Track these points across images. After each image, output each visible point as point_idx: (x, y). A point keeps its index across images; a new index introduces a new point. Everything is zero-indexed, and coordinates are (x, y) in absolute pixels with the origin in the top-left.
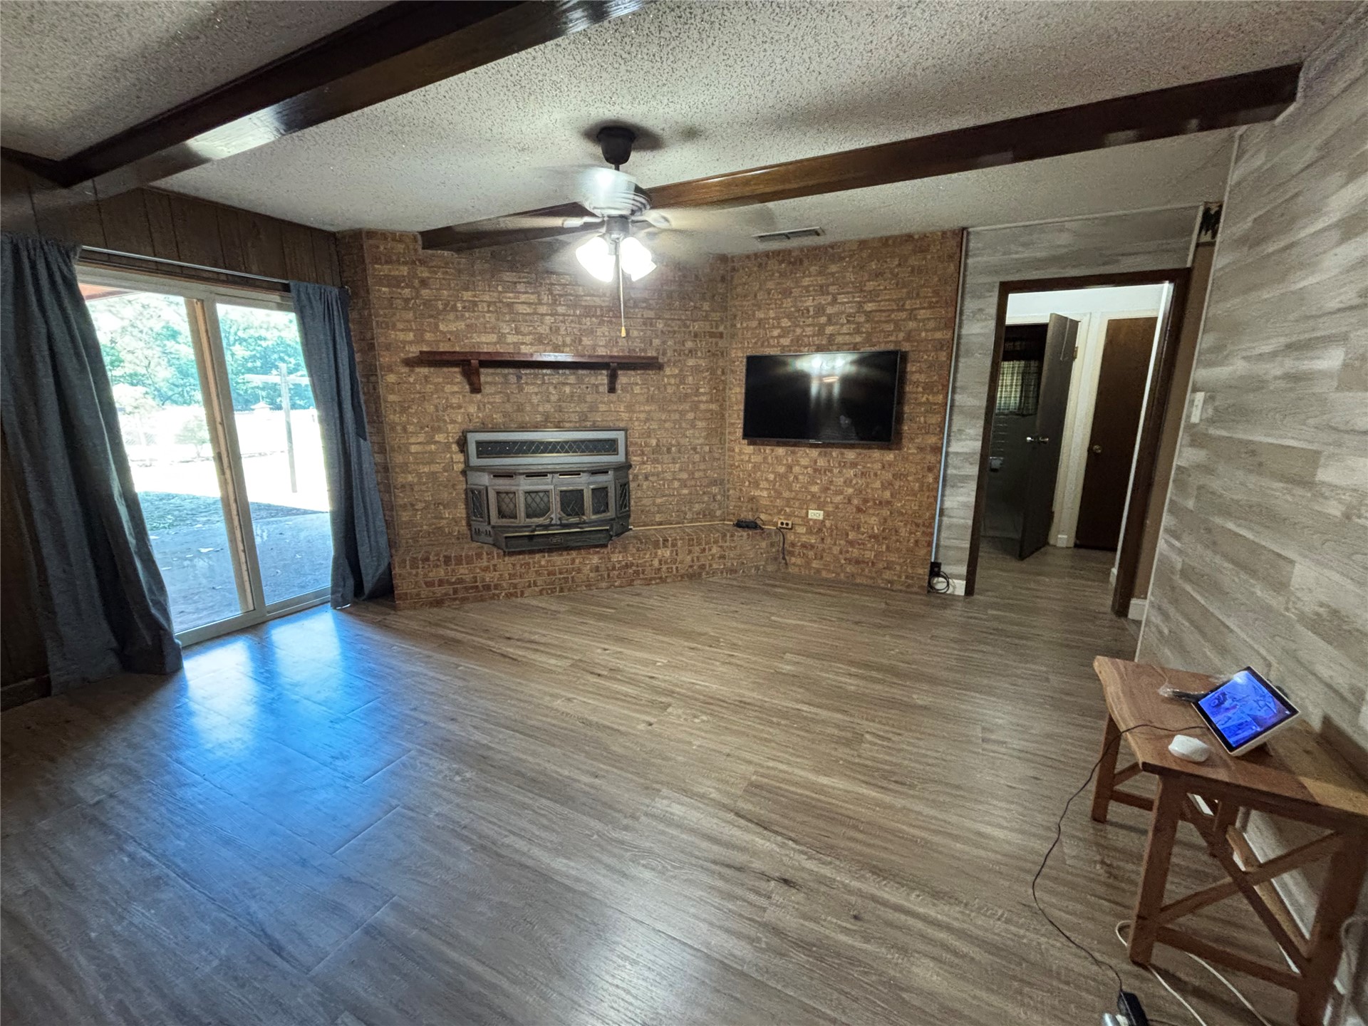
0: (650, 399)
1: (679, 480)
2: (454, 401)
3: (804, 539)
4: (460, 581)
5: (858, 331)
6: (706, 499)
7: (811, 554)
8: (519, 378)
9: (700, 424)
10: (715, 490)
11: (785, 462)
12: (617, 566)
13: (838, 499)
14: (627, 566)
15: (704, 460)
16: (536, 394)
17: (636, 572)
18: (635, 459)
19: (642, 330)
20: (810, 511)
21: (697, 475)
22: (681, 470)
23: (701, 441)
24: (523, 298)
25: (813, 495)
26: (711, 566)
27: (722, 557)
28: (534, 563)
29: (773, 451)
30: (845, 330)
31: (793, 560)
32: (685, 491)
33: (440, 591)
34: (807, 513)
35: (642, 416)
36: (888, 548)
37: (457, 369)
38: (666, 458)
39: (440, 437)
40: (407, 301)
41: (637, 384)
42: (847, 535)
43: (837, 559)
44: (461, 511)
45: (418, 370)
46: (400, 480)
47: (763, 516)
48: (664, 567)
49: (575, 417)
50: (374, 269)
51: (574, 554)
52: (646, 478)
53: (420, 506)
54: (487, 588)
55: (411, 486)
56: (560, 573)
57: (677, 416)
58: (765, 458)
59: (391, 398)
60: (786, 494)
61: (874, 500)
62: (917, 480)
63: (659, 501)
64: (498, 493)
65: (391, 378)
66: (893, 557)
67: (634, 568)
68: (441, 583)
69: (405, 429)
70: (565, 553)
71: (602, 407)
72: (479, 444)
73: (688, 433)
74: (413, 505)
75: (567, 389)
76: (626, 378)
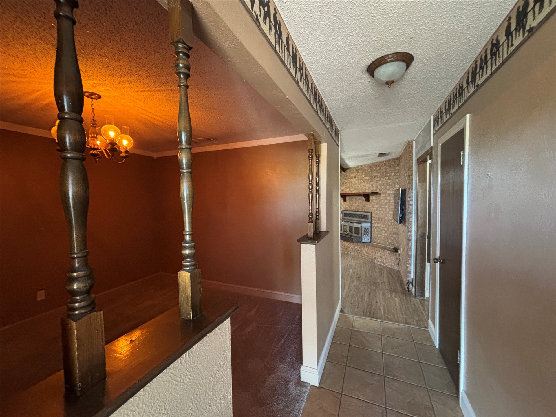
0: (377, 204)
1: (384, 230)
6: (392, 238)
8: (352, 198)
10: (395, 236)
14: (358, 250)
15: (392, 224)
16: (355, 202)
18: (373, 221)
21: (390, 230)
22: (385, 227)
23: (390, 218)
32: (386, 234)
35: (375, 209)
37: (343, 197)
38: (381, 222)
41: (374, 199)
49: (361, 208)
52: (376, 228)
57: (384, 209)
63: (379, 236)
67: (359, 252)
71: (367, 206)
72: (344, 213)
73: (388, 215)
75: (360, 201)
76: (371, 198)
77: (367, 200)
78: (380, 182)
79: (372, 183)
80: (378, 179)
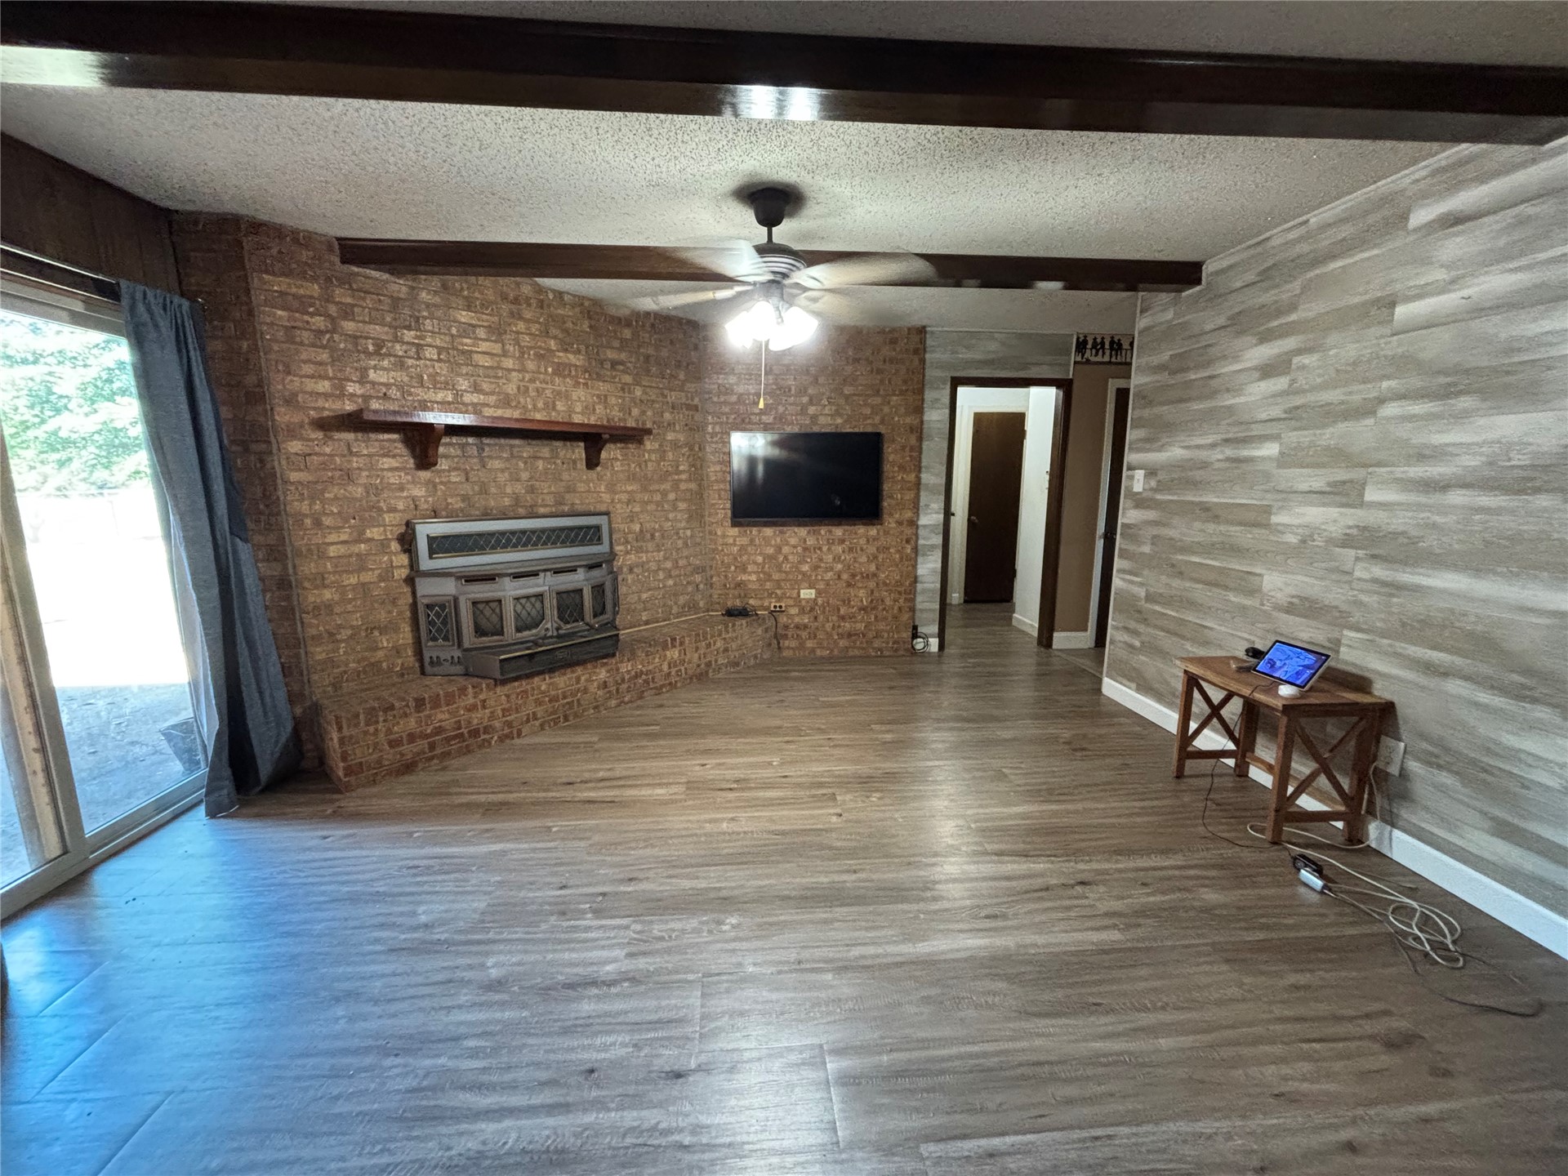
0: (632, 478)
1: (664, 570)
2: (393, 478)
3: (797, 620)
4: (439, 730)
5: (838, 413)
6: (690, 589)
7: (804, 634)
8: (481, 449)
9: (682, 506)
10: (698, 578)
11: (773, 542)
12: (627, 677)
13: (830, 575)
14: (637, 676)
15: (687, 545)
16: (503, 471)
17: (646, 682)
18: (618, 548)
19: (620, 397)
20: (802, 591)
21: (681, 563)
22: (665, 559)
23: (683, 524)
24: (484, 346)
25: (804, 574)
26: (716, 661)
27: (726, 650)
28: (533, 689)
29: (760, 532)
30: (826, 411)
31: (787, 643)
32: (670, 582)
33: (408, 750)
34: (799, 594)
35: (624, 497)
36: (876, 617)
37: (395, 436)
38: (650, 546)
39: (373, 533)
40: (319, 333)
41: (617, 459)
42: (839, 610)
43: (829, 635)
44: (405, 636)
45: (337, 435)
46: (311, 599)
47: (752, 602)
48: (673, 671)
49: (550, 500)
50: (261, 279)
51: (579, 670)
52: (631, 570)
53: (345, 634)
54: (475, 733)
55: (329, 607)
56: (565, 697)
57: (657, 497)
58: (752, 541)
59: (294, 476)
60: (776, 576)
61: (862, 573)
62: (898, 551)
63: (644, 596)
64: (475, 603)
65: (295, 446)
66: (881, 626)
67: (644, 677)
68: (412, 738)
69: (318, 523)
70: (569, 670)
71: (581, 487)
72: (431, 540)
73: (671, 516)
74: (331, 634)
75: (540, 464)
76: (609, 453)
78: (638, 392)
80: (628, 379)
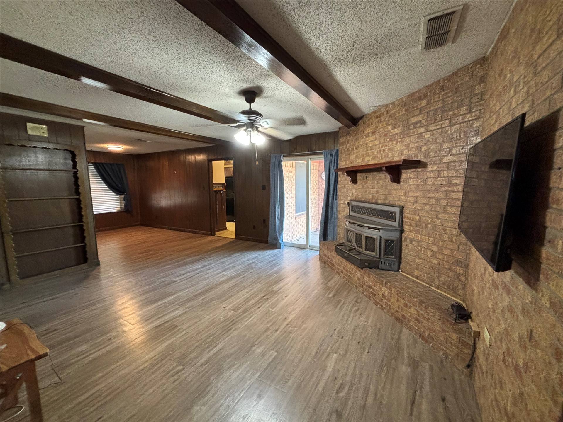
0: (418, 189)
1: (431, 250)
2: (350, 187)
6: (451, 274)
8: (367, 177)
10: (460, 270)
12: (366, 283)
14: (369, 287)
15: (452, 239)
16: (371, 185)
17: (372, 293)
18: (406, 227)
19: (416, 142)
20: (486, 329)
21: (445, 251)
22: (433, 244)
23: (449, 224)
26: (409, 320)
27: (417, 320)
28: (343, 262)
32: (435, 261)
34: (484, 331)
35: (413, 199)
38: (424, 231)
40: (344, 150)
41: (411, 178)
48: (384, 301)
49: (382, 197)
51: (353, 266)
52: (411, 242)
54: (333, 265)
56: (349, 273)
57: (433, 201)
59: (339, 186)
63: (417, 261)
65: (340, 179)
67: (372, 290)
69: (341, 198)
70: (351, 264)
71: (394, 192)
72: (353, 206)
76: (405, 174)
77: (396, 179)
78: (427, 136)
79: (408, 140)
80: (422, 130)
